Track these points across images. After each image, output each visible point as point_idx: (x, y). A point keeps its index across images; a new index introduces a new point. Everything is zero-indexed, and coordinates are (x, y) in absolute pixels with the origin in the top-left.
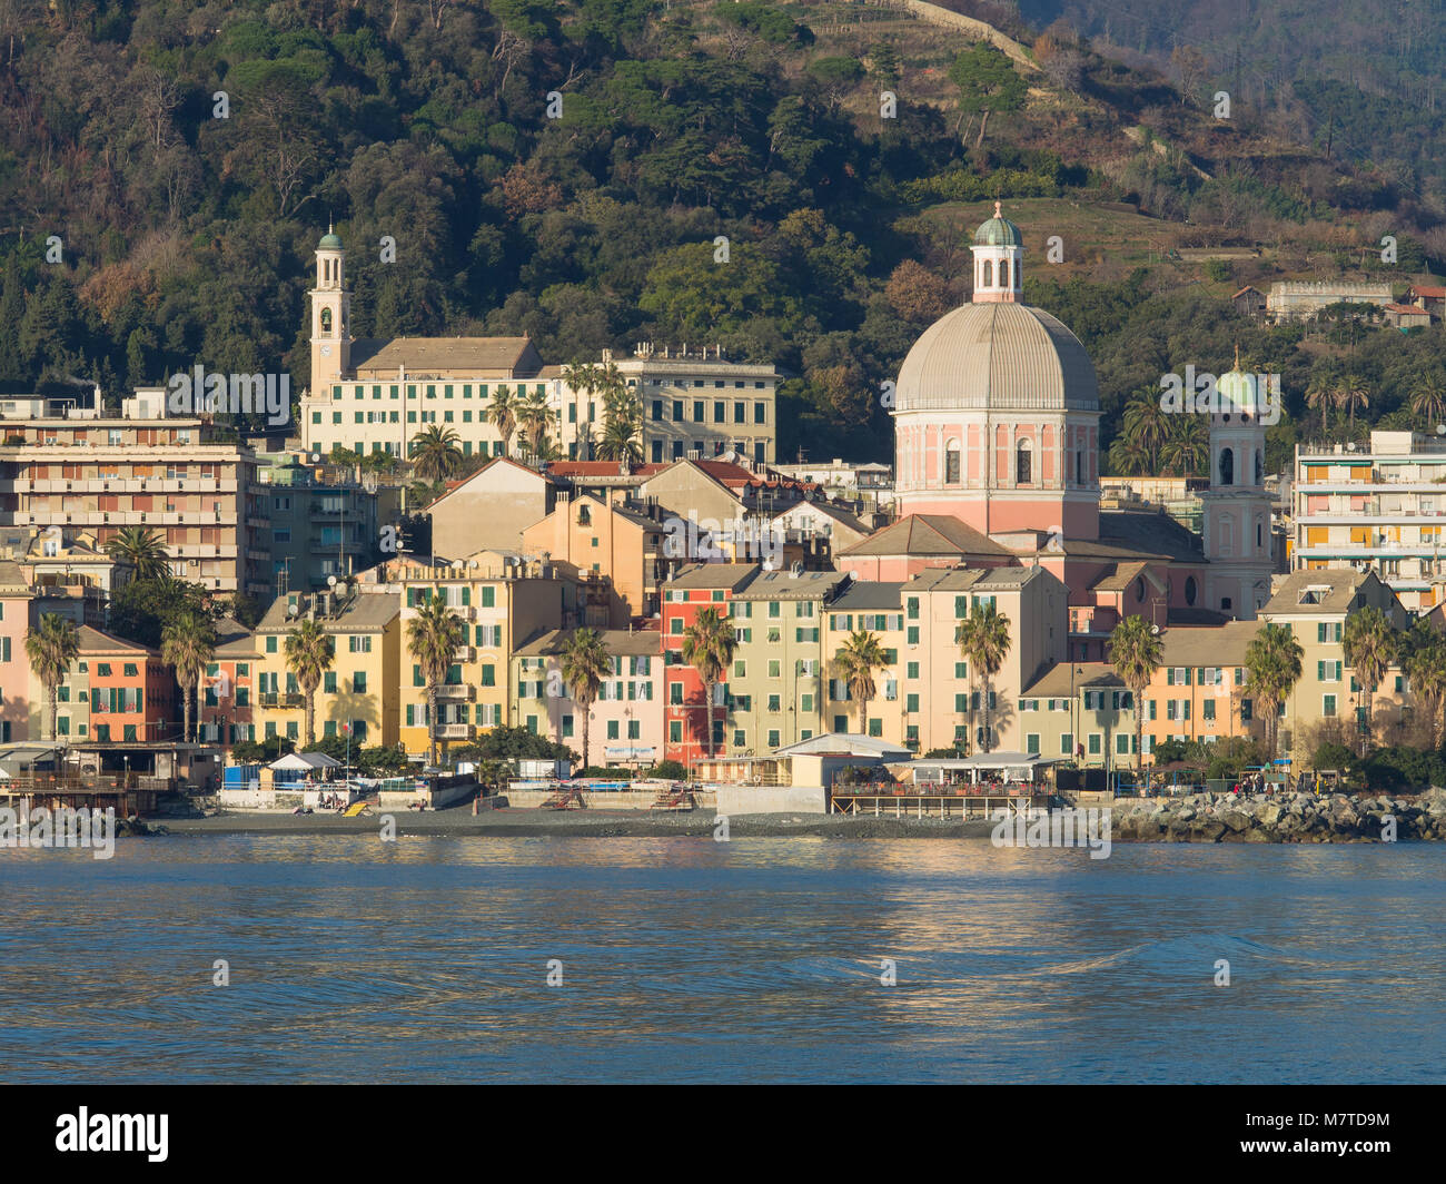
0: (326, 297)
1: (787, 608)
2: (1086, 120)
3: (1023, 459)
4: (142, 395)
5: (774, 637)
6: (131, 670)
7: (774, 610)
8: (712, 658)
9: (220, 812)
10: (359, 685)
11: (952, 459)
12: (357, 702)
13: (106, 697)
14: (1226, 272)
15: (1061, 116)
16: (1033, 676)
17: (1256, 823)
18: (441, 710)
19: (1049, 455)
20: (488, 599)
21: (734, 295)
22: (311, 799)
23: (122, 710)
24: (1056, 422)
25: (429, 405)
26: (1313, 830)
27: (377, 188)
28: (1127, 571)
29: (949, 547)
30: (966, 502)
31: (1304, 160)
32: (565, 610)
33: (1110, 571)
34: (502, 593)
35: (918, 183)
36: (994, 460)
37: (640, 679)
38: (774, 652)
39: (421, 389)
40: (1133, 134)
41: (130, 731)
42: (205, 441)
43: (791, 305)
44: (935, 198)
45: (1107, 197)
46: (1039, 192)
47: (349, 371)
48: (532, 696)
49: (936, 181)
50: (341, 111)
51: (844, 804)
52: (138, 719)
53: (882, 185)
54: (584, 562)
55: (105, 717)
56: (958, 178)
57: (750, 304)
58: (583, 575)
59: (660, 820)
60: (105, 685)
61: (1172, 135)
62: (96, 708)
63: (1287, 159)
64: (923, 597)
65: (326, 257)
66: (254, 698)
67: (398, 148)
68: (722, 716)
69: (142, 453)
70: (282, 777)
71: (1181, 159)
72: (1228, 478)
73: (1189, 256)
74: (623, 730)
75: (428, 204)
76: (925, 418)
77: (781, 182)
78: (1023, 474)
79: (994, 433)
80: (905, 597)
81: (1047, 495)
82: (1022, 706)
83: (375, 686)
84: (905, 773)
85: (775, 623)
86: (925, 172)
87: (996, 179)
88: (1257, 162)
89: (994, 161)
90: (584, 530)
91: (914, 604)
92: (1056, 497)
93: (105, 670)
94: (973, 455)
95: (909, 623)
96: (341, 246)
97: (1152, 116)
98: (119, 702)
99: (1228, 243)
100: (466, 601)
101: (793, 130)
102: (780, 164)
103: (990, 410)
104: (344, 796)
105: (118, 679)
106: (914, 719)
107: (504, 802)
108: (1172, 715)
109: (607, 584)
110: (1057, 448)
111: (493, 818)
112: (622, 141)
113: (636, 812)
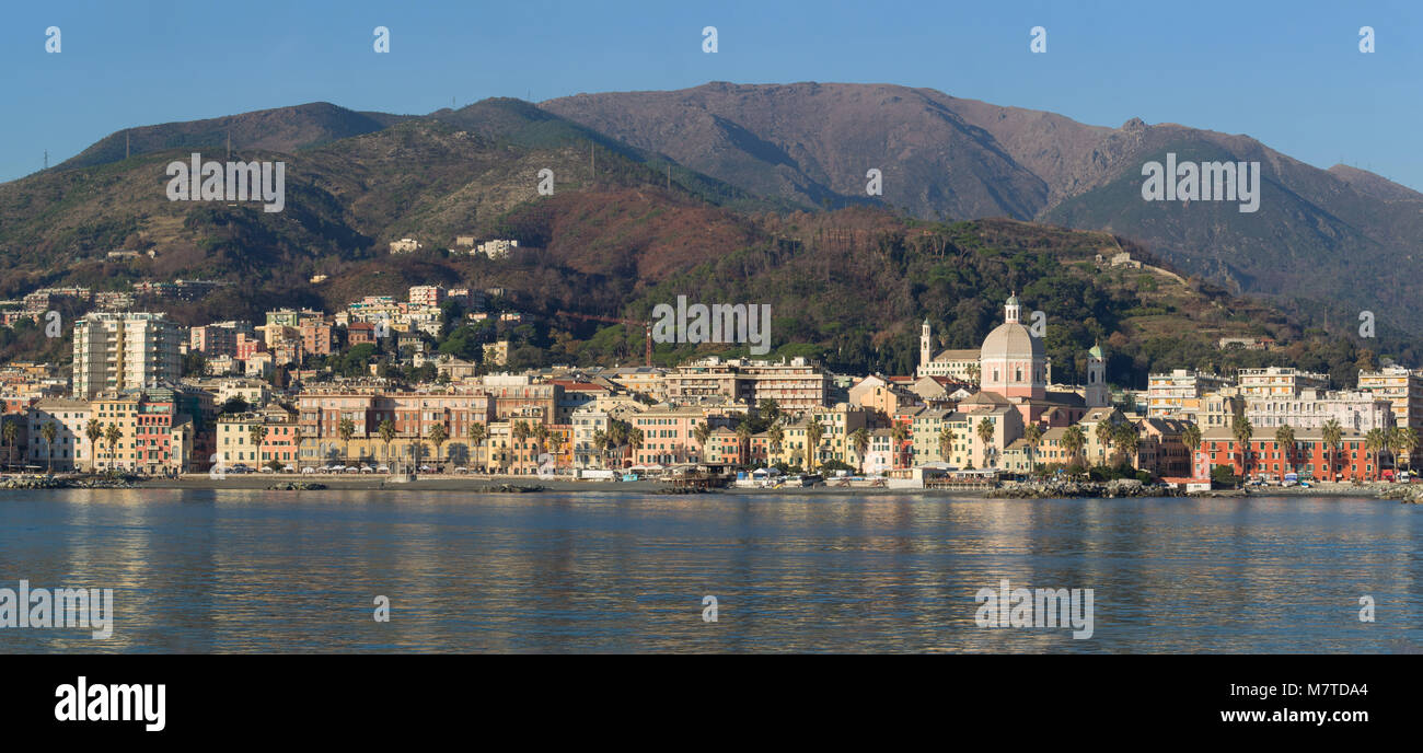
0: (925, 338)
1: (931, 421)
2: (1200, 299)
3: (1019, 373)
4: (797, 359)
5: (927, 430)
6: (734, 440)
7: (927, 422)
8: (900, 437)
9: (735, 487)
10: (800, 446)
11: (996, 373)
12: (799, 451)
13: (727, 449)
14: (1209, 335)
15: (1194, 298)
16: (1008, 443)
17: (1037, 492)
18: (825, 454)
19: (1027, 372)
20: (839, 419)
21: (1059, 340)
22: (764, 483)
23: (732, 453)
24: (1029, 361)
25: (954, 369)
26: (1055, 494)
27: (964, 311)
28: (1052, 409)
29: (990, 401)
30: (999, 387)
31: (1261, 310)
32: (868, 422)
33: (1047, 409)
34: (843, 417)
35: (1127, 312)
36: (1009, 374)
37: (886, 444)
38: (927, 435)
39: (951, 365)
40: (1213, 303)
41: (734, 460)
42: (814, 373)
43: (1074, 342)
44: (1131, 315)
45: (1179, 315)
46: (1160, 314)
47: (932, 359)
48: (852, 450)
49: (1132, 311)
50: (960, 290)
51: (929, 485)
52: (736, 456)
53: (1117, 312)
54: (878, 406)
55: (726, 455)
56: (1138, 310)
57: (1063, 343)
58: (877, 411)
59: (872, 491)
60: (726, 445)
61: (1224, 303)
62: (724, 452)
63: (1256, 310)
64: (973, 417)
65: (926, 327)
66: (768, 450)
67: (972, 300)
68: (911, 456)
69: (795, 377)
70: (756, 476)
71: (1226, 310)
72: (1093, 381)
73: (1200, 331)
74: (880, 461)
75: (976, 314)
76: (988, 360)
77: (1085, 310)
78: (1018, 378)
79: (1009, 365)
80: (968, 417)
81: (1026, 386)
82: (1004, 453)
83: (805, 447)
84: (953, 475)
85: (928, 426)
86: (1129, 308)
87: (1148, 310)
88: (1247, 311)
89: (1148, 305)
90: (879, 397)
91: (970, 419)
92: (1029, 386)
93: (726, 440)
94: (1002, 373)
95: (969, 426)
96: (930, 324)
97: (1218, 299)
98: (731, 450)
99: (1212, 327)
100: (832, 418)
101: (1090, 296)
102: (1087, 306)
103: (1007, 358)
104: (775, 482)
105: (730, 443)
106: (970, 457)
107: (825, 484)
108: (1051, 456)
109: (885, 414)
110: (1029, 370)
111: (820, 489)
112: (1041, 299)
113: (866, 488)
